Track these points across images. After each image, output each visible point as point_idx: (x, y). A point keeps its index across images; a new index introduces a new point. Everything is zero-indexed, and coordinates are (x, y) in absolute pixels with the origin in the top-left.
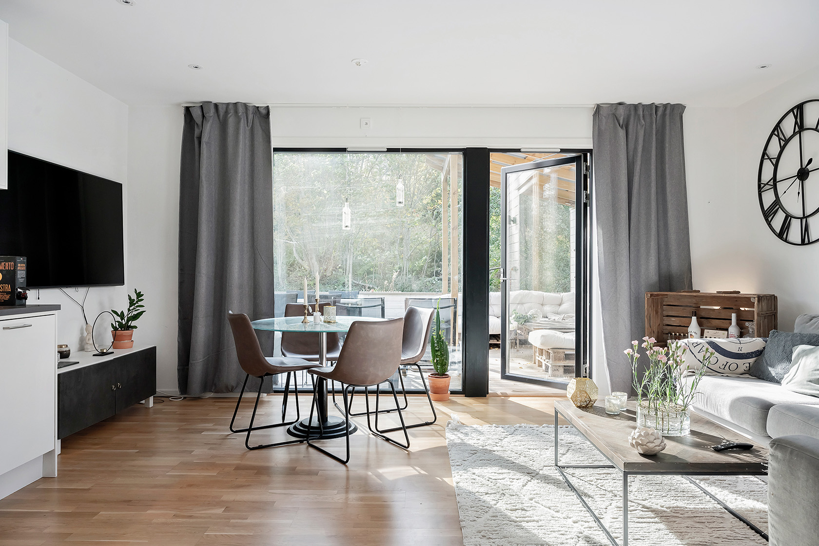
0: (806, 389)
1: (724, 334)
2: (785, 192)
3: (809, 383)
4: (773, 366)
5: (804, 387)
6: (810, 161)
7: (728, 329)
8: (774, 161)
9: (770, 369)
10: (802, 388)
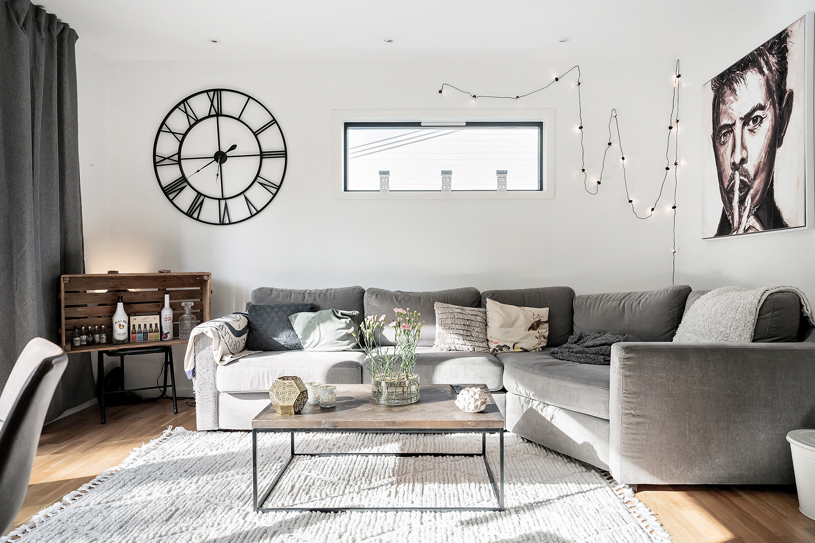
0: (337, 346)
1: (155, 318)
2: (198, 171)
3: (338, 341)
4: (277, 336)
5: (335, 345)
6: (233, 147)
7: (160, 313)
8: (180, 137)
9: (275, 339)
10: (333, 347)
